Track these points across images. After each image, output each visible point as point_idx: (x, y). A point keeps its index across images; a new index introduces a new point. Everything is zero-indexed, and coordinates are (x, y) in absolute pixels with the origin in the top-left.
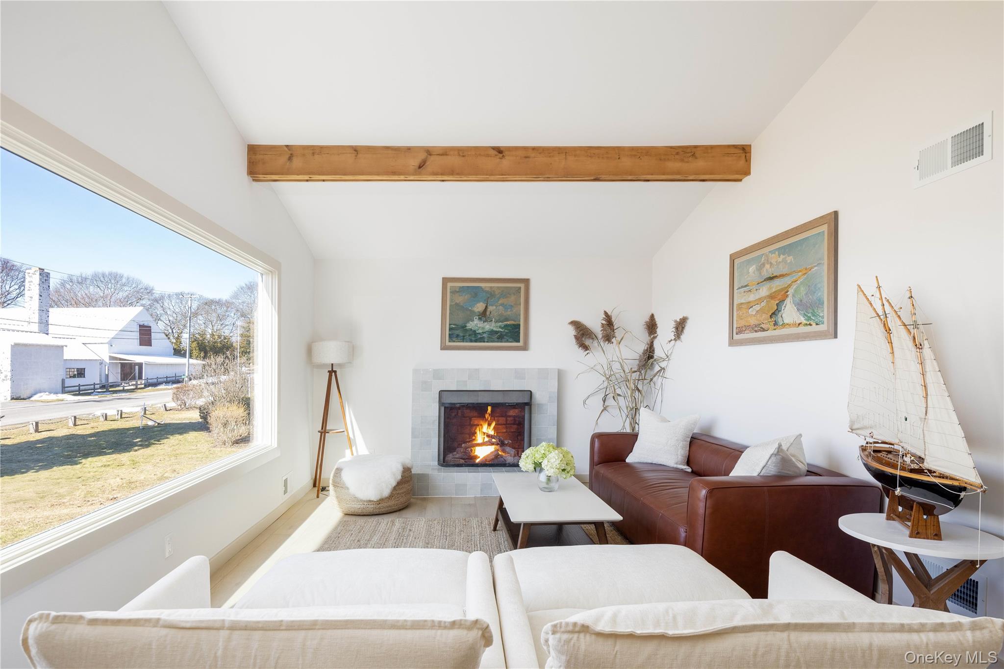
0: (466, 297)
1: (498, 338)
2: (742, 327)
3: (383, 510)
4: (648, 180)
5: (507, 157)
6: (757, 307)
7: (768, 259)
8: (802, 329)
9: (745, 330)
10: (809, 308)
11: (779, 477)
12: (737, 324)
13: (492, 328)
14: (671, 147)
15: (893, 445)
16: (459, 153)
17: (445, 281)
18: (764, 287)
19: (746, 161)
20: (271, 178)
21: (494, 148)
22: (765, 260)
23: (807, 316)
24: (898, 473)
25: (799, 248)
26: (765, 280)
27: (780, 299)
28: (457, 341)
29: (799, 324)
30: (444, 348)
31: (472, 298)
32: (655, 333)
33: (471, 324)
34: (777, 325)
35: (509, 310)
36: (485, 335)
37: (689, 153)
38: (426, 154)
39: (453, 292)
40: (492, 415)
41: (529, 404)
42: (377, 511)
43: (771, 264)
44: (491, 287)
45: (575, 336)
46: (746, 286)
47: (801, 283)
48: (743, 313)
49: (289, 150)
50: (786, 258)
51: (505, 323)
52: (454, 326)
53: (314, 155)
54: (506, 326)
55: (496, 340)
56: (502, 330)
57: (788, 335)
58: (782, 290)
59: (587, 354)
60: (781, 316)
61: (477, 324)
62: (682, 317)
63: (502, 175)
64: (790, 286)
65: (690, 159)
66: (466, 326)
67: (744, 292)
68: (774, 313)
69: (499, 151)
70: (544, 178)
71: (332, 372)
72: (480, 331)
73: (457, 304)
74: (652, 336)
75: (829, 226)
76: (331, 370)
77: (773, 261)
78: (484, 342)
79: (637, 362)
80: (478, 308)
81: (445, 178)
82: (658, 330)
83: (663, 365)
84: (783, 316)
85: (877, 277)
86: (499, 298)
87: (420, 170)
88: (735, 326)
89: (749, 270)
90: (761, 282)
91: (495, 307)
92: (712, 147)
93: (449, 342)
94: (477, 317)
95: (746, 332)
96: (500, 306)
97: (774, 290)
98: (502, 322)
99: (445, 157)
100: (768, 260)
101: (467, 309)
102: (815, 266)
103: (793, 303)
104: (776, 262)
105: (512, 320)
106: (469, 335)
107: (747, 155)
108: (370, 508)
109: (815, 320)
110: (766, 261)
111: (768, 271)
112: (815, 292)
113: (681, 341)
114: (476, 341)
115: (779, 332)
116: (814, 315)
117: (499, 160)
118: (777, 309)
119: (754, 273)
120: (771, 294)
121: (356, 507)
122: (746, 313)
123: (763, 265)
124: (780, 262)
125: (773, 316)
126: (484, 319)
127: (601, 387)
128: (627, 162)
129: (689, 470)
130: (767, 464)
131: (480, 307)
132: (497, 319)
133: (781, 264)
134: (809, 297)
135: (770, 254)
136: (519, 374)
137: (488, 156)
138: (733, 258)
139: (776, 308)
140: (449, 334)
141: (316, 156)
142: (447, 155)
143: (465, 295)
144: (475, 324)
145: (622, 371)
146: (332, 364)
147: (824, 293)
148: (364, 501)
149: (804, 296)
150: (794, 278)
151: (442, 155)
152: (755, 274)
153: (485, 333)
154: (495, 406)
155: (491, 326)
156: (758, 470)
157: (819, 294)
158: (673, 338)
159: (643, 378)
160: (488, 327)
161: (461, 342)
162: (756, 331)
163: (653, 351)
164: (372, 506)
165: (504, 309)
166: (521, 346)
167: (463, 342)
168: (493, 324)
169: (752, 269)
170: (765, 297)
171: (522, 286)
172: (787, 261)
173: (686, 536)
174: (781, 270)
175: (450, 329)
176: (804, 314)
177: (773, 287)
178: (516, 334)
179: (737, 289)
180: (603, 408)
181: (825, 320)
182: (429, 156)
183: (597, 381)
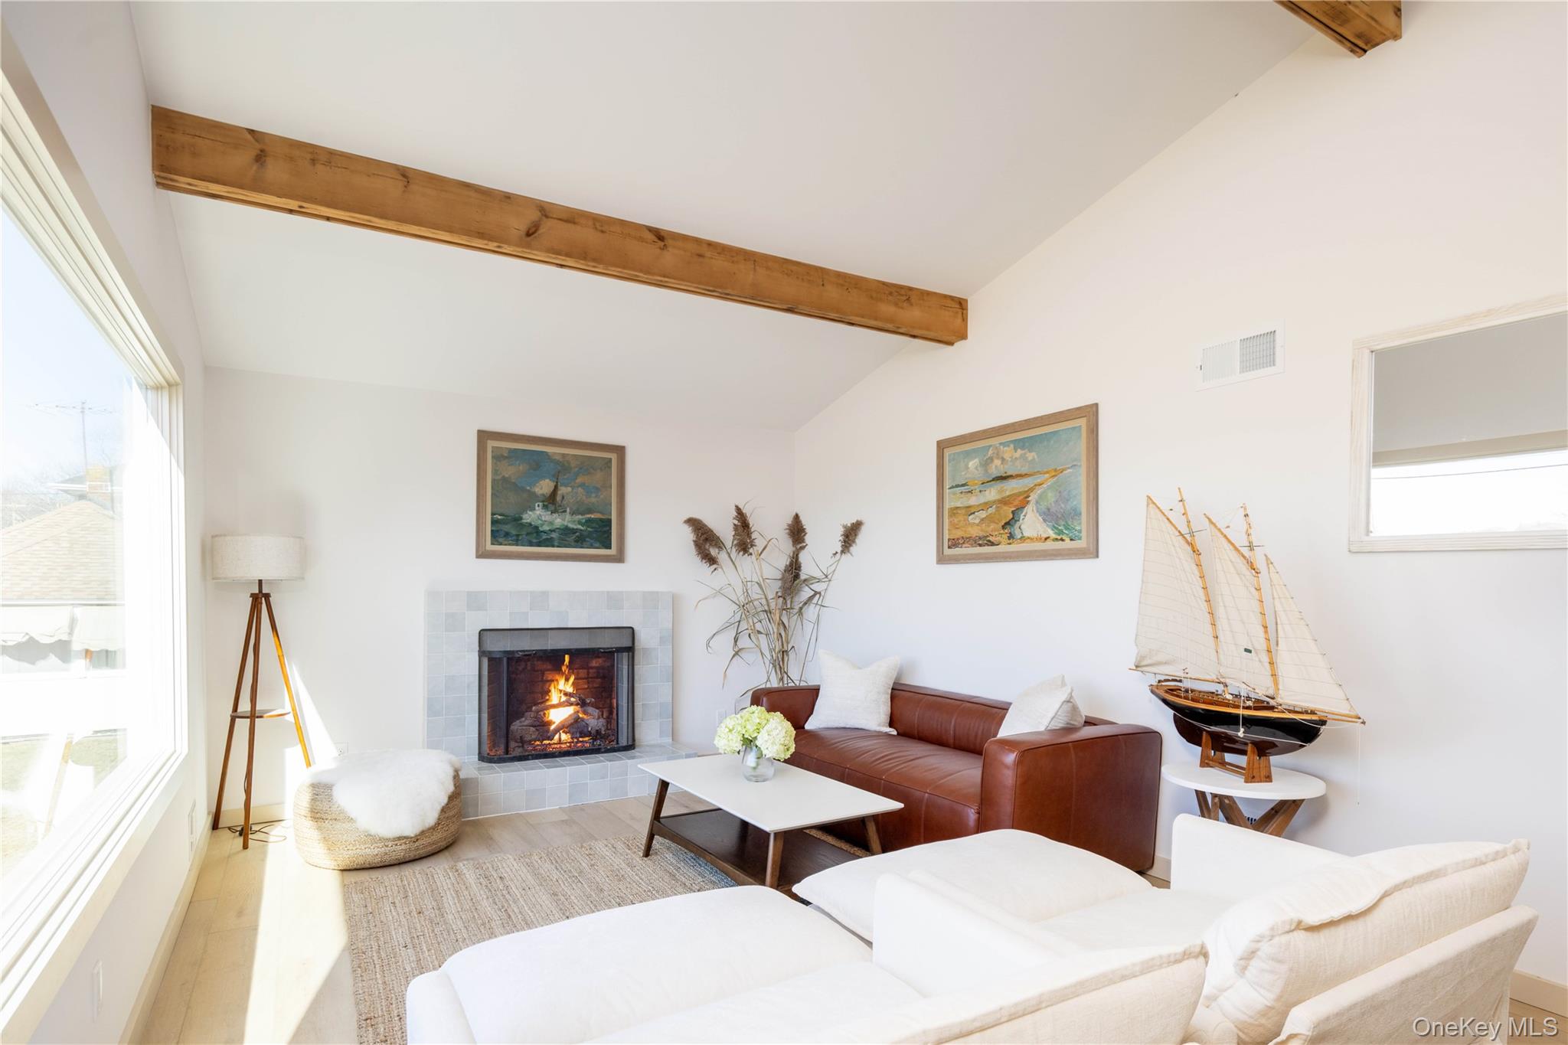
0: (521, 468)
1: (576, 541)
2: (958, 539)
3: (422, 852)
4: (852, 324)
5: (670, 249)
6: (983, 514)
7: (998, 452)
8: (1050, 545)
9: (964, 543)
10: (1061, 520)
11: (1069, 729)
12: (949, 534)
13: (566, 524)
14: (884, 283)
15: (1180, 681)
16: (594, 224)
17: (483, 436)
18: (992, 489)
19: (963, 320)
20: (207, 188)
21: (651, 229)
22: (994, 453)
23: (1057, 528)
24: (1241, 712)
25: (1045, 443)
26: (993, 480)
27: (1018, 505)
28: (506, 542)
29: (1046, 539)
30: (482, 554)
31: (531, 471)
32: (803, 541)
33: (530, 516)
34: (1013, 538)
35: (593, 495)
36: (554, 535)
37: (903, 295)
38: (540, 214)
39: (498, 457)
40: (570, 667)
41: (630, 650)
42: (412, 855)
43: (1003, 459)
44: (564, 455)
45: (694, 541)
46: (963, 485)
47: (1049, 487)
48: (960, 521)
49: (257, 141)
50: (1025, 454)
51: (589, 516)
52: (499, 517)
53: (314, 165)
54: (589, 521)
55: (573, 544)
56: (582, 528)
57: (1031, 552)
58: (1020, 494)
59: (715, 569)
60: (1020, 528)
61: (540, 515)
62: (854, 521)
63: (664, 277)
64: (1032, 490)
65: (905, 304)
66: (521, 519)
67: (961, 493)
68: (1008, 523)
69: (659, 235)
70: (721, 293)
71: (260, 599)
72: (546, 528)
73: (504, 479)
74: (798, 547)
75: (1088, 421)
76: (257, 592)
77: (1007, 456)
78: (553, 546)
79: (779, 583)
80: (541, 489)
81: (570, 262)
82: (807, 538)
83: (817, 587)
84: (1022, 527)
85: (1179, 489)
86: (577, 475)
87: (529, 239)
88: (946, 537)
89: (968, 464)
90: (988, 482)
91: (569, 489)
92: (929, 293)
93: (492, 544)
94: (541, 504)
95: (964, 546)
96: (578, 487)
97: (1008, 493)
98: (582, 515)
99: (570, 226)
100: (997, 454)
101: (523, 490)
102: (1069, 468)
103: (1038, 511)
104: (1011, 457)
105: (598, 512)
106: (528, 534)
107: (965, 312)
108: (400, 851)
109: (1067, 535)
110: (995, 455)
111: (997, 468)
112: (1068, 500)
113: (851, 554)
114: (539, 545)
115: (1014, 547)
116: (1067, 529)
117: (658, 250)
118: (1013, 518)
119: (976, 468)
120: (1003, 498)
121: (370, 852)
122: (964, 521)
123: (991, 459)
124: (1016, 458)
125: (1008, 527)
126: (552, 507)
127: (732, 621)
128: (832, 293)
129: (895, 733)
130: (1056, 714)
131: (544, 487)
132: (574, 508)
133: (1018, 461)
134: (1059, 505)
135: (1002, 447)
136: (614, 600)
137: (641, 239)
138: (942, 446)
139: (1011, 516)
140: (492, 531)
141: (319, 167)
142: (574, 223)
143: (519, 465)
144: (537, 515)
145: (763, 597)
146: (260, 582)
147: (1082, 503)
148: (388, 840)
149: (1053, 505)
150: (1039, 481)
151: (567, 221)
152: (978, 470)
153: (554, 531)
154: (575, 653)
155: (564, 520)
156: (1046, 724)
157: (1075, 503)
158: (839, 549)
159: (789, 606)
160: (558, 521)
161: (513, 545)
162: (980, 545)
163: (800, 567)
164: (403, 847)
165: (585, 493)
166: (614, 556)
167: (517, 545)
168: (568, 517)
169: (973, 464)
170: (994, 502)
171: (613, 457)
172: (1027, 458)
173: (979, 818)
174: (1019, 468)
175: (494, 522)
176: (1054, 526)
177: (1006, 490)
178: (606, 535)
179: (949, 488)
180: (734, 653)
181: (1084, 534)
182: (544, 218)
183: (725, 611)
